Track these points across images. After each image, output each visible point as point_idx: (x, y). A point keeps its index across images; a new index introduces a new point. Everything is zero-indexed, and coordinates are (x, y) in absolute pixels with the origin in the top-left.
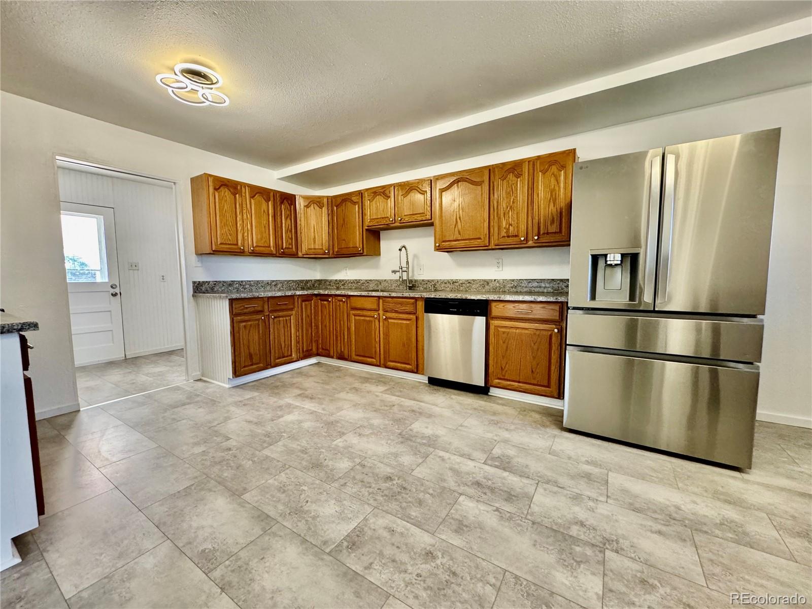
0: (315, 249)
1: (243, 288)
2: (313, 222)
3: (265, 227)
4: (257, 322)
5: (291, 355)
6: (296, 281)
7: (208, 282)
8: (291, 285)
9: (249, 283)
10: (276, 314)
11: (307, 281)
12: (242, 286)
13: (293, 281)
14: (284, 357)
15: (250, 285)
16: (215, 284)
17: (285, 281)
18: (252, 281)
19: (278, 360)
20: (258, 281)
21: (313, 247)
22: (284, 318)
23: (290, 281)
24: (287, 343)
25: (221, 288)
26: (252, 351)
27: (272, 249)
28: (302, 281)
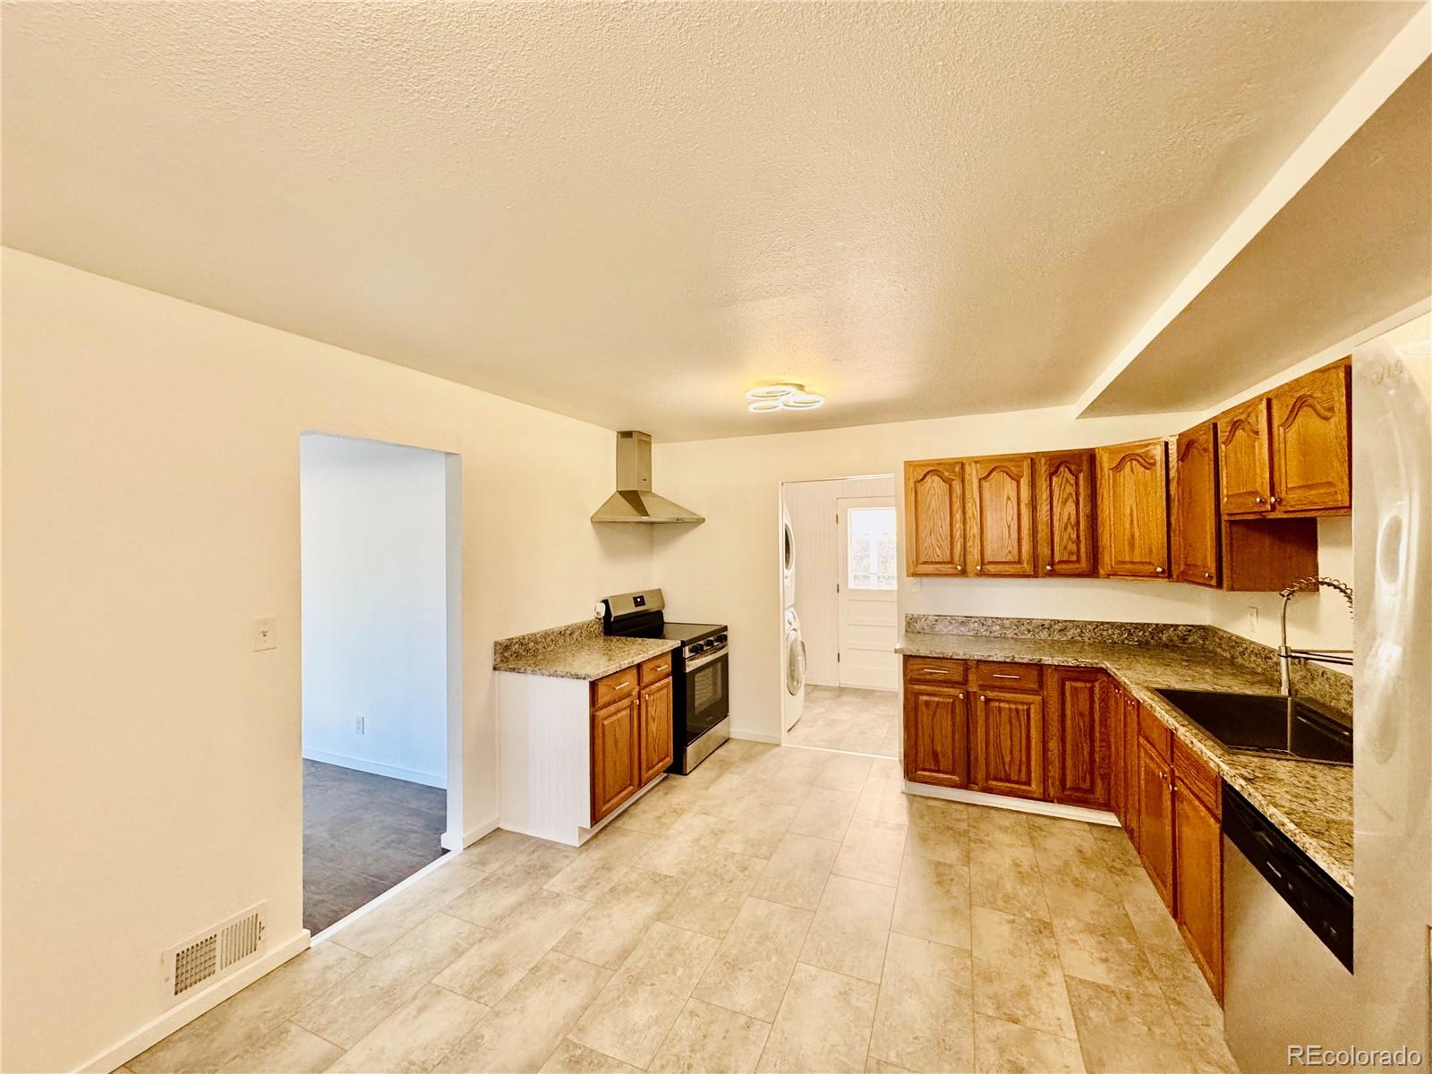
0: (1132, 563)
1: (986, 630)
2: (1129, 501)
3: (1009, 527)
4: (951, 700)
5: (1028, 783)
6: (1122, 625)
7: (926, 617)
8: (1105, 633)
9: (999, 622)
10: (990, 694)
11: (1161, 628)
12: (985, 628)
13: (1112, 625)
14: (1008, 781)
15: (1003, 627)
16: (937, 621)
17: (1090, 623)
18: (1007, 619)
19: (994, 783)
20: (1019, 620)
21: (1128, 559)
22: (1013, 706)
23: (1103, 623)
24: (1016, 754)
25: (946, 627)
26: (939, 748)
27: (1025, 565)
28: (1142, 627)
